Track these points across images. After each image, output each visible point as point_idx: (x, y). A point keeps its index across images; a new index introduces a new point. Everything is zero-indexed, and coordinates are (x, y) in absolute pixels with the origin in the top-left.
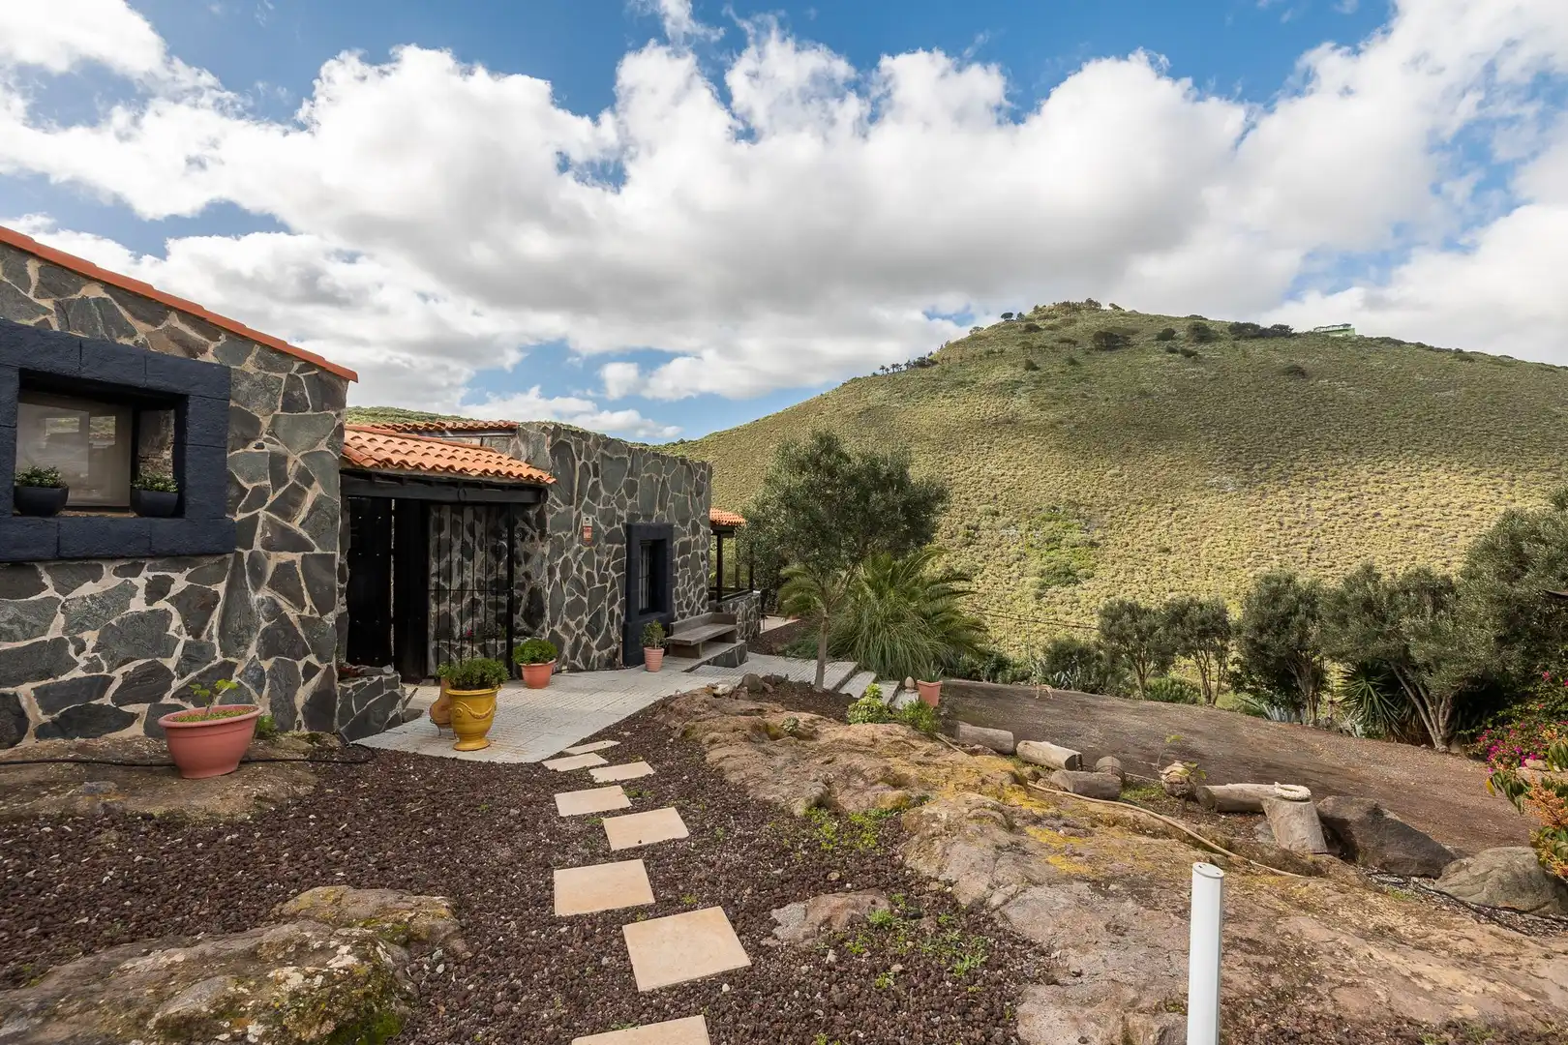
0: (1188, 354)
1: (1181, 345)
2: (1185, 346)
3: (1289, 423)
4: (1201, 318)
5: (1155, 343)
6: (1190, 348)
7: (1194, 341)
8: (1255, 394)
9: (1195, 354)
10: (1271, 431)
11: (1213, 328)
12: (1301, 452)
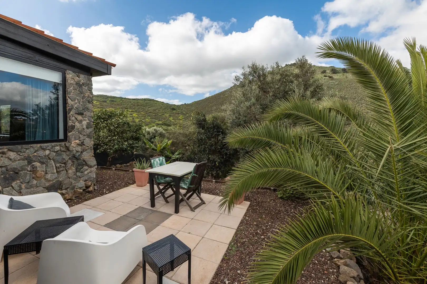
0: (330, 77)
1: (328, 75)
2: (329, 75)
3: (359, 97)
4: (334, 67)
5: (320, 74)
6: (330, 75)
7: (332, 74)
8: (349, 88)
9: (332, 77)
10: (354, 99)
11: (337, 70)
12: (363, 105)
